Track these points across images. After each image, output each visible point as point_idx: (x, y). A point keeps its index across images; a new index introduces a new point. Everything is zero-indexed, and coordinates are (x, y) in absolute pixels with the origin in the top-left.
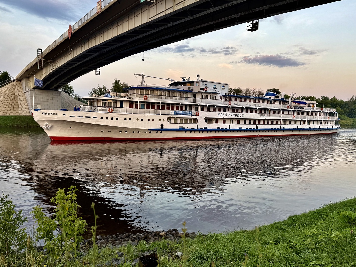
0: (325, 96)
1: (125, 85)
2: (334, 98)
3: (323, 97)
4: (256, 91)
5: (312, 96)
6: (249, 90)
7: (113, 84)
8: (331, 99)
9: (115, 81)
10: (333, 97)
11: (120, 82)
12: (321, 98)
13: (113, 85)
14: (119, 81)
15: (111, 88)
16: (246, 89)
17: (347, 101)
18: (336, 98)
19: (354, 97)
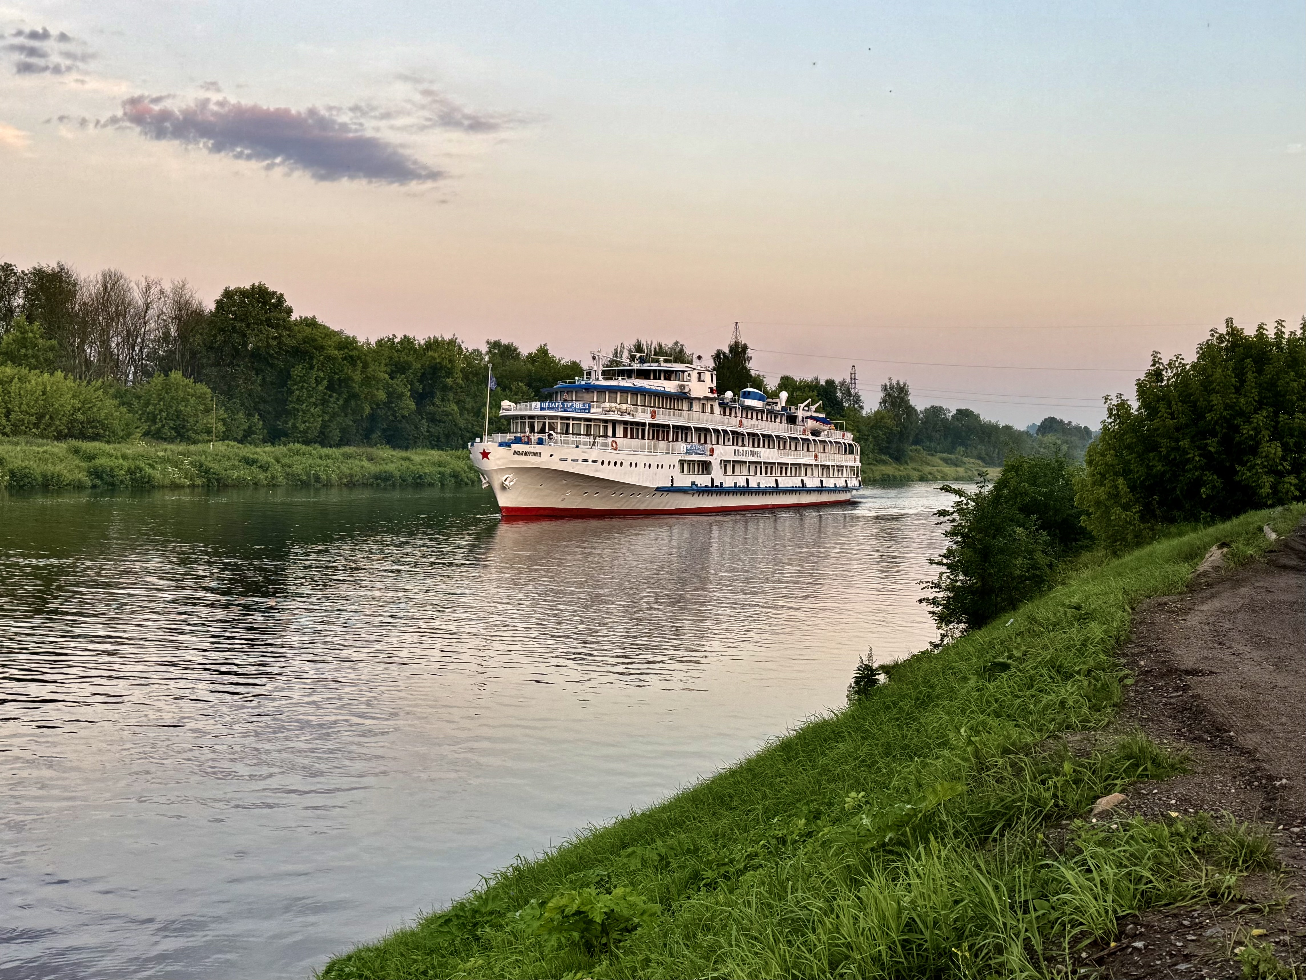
4: (162, 292)
5: (447, 337)
6: (122, 281)
16: (100, 277)
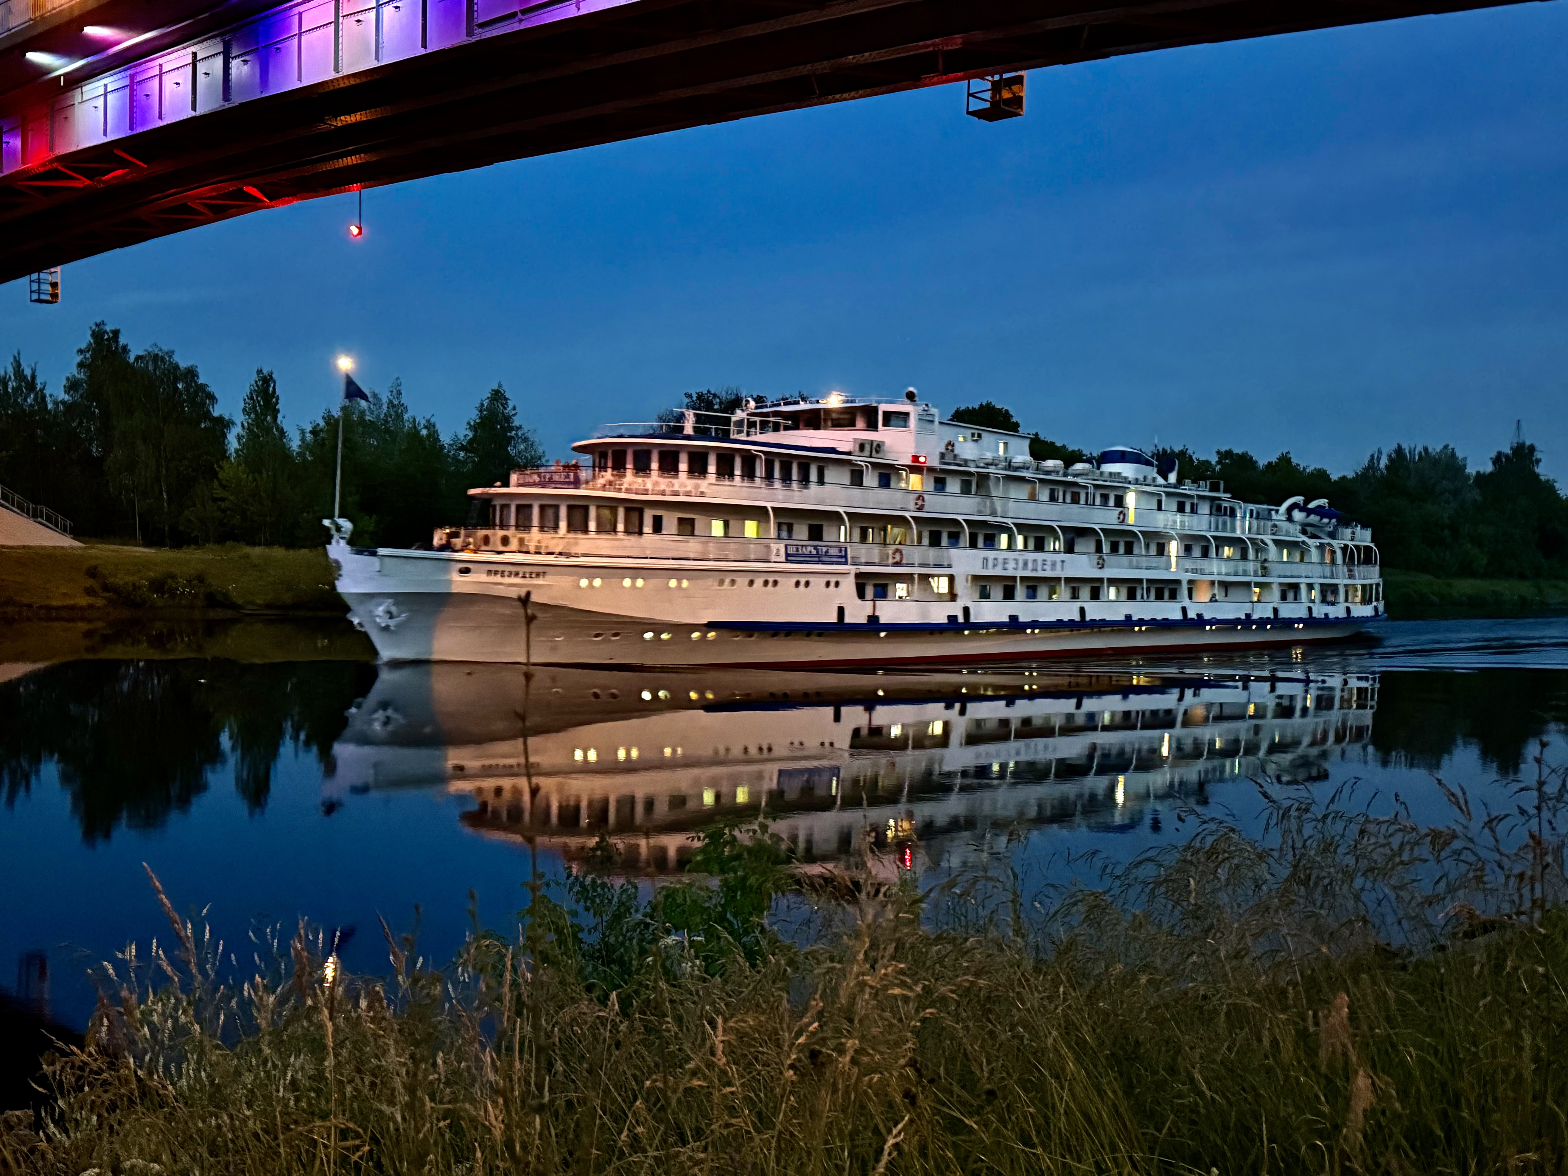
0: (1238, 450)
1: (163, 359)
2: (1285, 460)
3: (1226, 452)
7: (80, 351)
8: (1270, 463)
9: (94, 334)
10: (1278, 454)
11: (122, 341)
12: (1214, 459)
13: (79, 358)
14: (116, 333)
15: (68, 379)
17: (1350, 475)
18: (1294, 461)
19: (1379, 459)
